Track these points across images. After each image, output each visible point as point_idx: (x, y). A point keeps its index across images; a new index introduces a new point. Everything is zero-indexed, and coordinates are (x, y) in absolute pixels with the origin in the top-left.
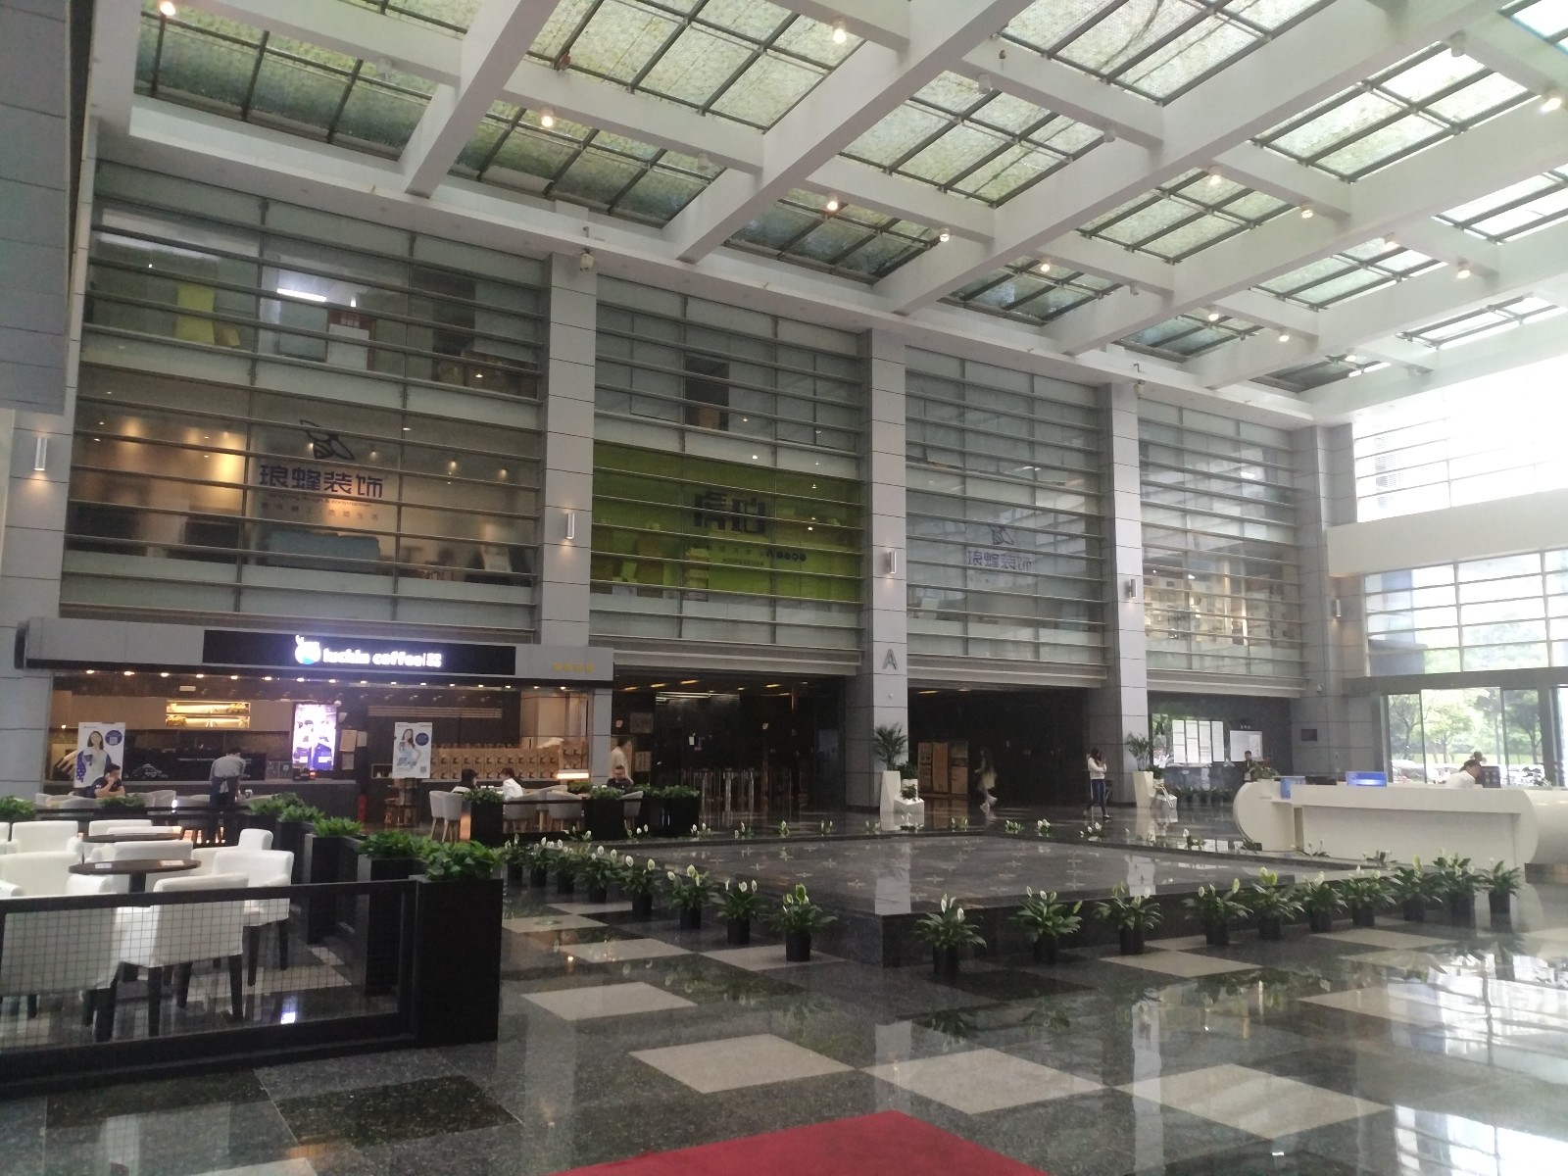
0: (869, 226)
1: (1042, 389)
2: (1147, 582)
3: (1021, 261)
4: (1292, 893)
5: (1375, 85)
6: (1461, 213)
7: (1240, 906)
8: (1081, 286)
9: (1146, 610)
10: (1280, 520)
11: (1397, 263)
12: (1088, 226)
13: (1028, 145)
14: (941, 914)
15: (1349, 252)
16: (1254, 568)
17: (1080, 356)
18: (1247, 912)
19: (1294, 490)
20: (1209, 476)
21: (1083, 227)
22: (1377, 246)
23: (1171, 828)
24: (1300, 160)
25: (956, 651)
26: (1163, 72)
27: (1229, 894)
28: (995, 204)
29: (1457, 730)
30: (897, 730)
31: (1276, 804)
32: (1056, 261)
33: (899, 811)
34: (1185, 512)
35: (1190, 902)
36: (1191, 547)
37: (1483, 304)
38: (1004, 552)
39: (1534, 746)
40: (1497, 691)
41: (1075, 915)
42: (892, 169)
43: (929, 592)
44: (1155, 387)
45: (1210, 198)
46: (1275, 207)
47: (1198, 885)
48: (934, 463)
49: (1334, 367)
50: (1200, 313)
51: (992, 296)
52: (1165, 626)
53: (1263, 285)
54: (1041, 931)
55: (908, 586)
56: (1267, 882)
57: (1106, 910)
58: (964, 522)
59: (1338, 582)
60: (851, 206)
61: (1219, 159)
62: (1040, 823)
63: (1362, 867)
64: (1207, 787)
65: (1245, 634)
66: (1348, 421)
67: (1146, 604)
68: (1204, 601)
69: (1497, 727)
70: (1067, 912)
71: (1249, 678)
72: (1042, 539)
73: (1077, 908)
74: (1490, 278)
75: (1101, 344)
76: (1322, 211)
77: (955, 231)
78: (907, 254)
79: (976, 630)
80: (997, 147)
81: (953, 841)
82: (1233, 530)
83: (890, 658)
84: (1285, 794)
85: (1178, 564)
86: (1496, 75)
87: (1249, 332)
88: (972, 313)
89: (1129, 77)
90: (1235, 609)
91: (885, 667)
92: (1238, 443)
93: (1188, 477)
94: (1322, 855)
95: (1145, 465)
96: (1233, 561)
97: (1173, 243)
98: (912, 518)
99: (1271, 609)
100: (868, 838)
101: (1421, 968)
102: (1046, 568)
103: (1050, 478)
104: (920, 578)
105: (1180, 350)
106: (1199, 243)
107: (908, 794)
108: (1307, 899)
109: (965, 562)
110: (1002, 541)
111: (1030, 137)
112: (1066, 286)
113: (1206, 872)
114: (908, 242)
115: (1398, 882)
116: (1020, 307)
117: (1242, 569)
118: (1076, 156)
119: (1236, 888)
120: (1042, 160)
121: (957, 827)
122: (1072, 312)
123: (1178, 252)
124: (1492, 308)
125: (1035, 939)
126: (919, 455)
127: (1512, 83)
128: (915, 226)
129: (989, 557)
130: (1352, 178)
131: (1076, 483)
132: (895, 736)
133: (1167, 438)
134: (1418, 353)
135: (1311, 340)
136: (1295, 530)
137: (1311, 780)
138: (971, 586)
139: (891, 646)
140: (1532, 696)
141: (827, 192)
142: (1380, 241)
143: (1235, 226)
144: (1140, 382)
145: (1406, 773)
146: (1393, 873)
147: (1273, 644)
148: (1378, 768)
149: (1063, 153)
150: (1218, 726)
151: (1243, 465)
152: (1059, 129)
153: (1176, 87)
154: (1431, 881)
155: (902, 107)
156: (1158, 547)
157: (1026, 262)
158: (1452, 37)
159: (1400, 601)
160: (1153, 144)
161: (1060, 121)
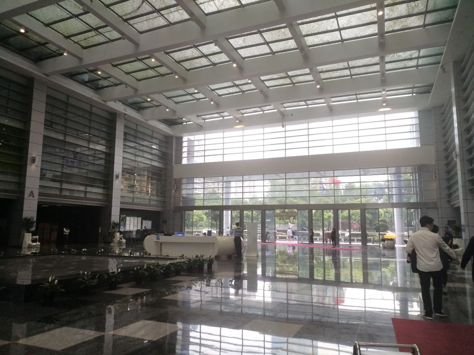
0: (37, 42)
1: (94, 110)
2: (123, 175)
3: (91, 68)
4: (160, 268)
5: (196, 47)
6: (213, 87)
7: (146, 272)
8: (110, 81)
9: (122, 183)
10: (162, 161)
11: (198, 96)
12: (114, 63)
13: (97, 32)
14: (49, 282)
15: (186, 90)
16: (154, 173)
17: (107, 103)
18: (148, 274)
19: (167, 153)
20: (144, 146)
21: (112, 63)
22: (192, 90)
23: (124, 249)
24: (176, 61)
25: (58, 192)
26: (141, 24)
27: (143, 269)
28: (84, 48)
29: (200, 221)
30: (32, 218)
31: (155, 242)
32: (103, 71)
33: (30, 247)
34: (136, 155)
35: (132, 272)
36: (136, 166)
37: (215, 112)
38: (77, 161)
39: (217, 225)
40: (210, 211)
41: (96, 279)
42: (48, 25)
43: (48, 172)
44: (130, 117)
45: (152, 65)
46: (168, 72)
47: (134, 267)
48: (55, 128)
49: (180, 121)
50: (145, 97)
51: (80, 77)
52: (127, 189)
53: (163, 94)
54: (84, 285)
55: (41, 169)
56: (153, 265)
57: (106, 276)
58: (64, 150)
59: (175, 179)
60: (30, 33)
61: (155, 54)
62: (83, 250)
63: (179, 259)
64: (135, 237)
65: (150, 192)
66: (181, 136)
67: (122, 182)
68: (139, 182)
69: (209, 220)
70: (93, 278)
71: (150, 205)
72: (90, 158)
73: (97, 277)
74: (218, 105)
75: (115, 100)
76: (181, 77)
77: (68, 53)
78: (50, 56)
79: (65, 186)
80: (86, 30)
81: (51, 257)
82: (148, 162)
83: (32, 193)
84: (158, 239)
85: (133, 170)
86: (223, 54)
87: (158, 106)
88: (72, 81)
89: (131, 22)
90: (147, 185)
91: (29, 196)
92: (152, 137)
93: (137, 145)
94: (168, 256)
95: (125, 140)
96: (148, 171)
97: (139, 75)
98: (44, 146)
99: (158, 185)
100: (18, 257)
101: (191, 286)
102: (91, 168)
103: (95, 139)
104: (45, 167)
105: (138, 107)
106: (147, 77)
107: (34, 241)
108: (164, 269)
109: (63, 163)
110: (77, 157)
111: (98, 30)
112: (105, 80)
113: (136, 262)
114: (51, 52)
115: (187, 262)
116: (90, 83)
117: (151, 174)
118: (113, 41)
119: (145, 267)
120: (101, 39)
121: (53, 252)
122: (106, 88)
123: (140, 78)
124: (217, 113)
125: (82, 288)
126: (49, 124)
127: (227, 57)
128: (54, 47)
129: (72, 162)
130: (188, 70)
131: (102, 142)
132: (31, 220)
133: (133, 133)
134: (200, 121)
135: (174, 112)
136: (166, 164)
137: (165, 235)
138: (64, 171)
139: (32, 189)
140: (218, 212)
141: (21, 26)
142: (194, 89)
143: (157, 75)
144: (126, 114)
145: (187, 232)
146: (186, 260)
147: (157, 196)
148: (181, 231)
149: (109, 39)
150: (140, 219)
151: (153, 144)
152: (108, 31)
153: (145, 30)
154: (195, 261)
155: (53, 5)
156: (127, 165)
157: (93, 69)
158: (215, 40)
159: (190, 186)
160: (137, 45)
161: (108, 28)
